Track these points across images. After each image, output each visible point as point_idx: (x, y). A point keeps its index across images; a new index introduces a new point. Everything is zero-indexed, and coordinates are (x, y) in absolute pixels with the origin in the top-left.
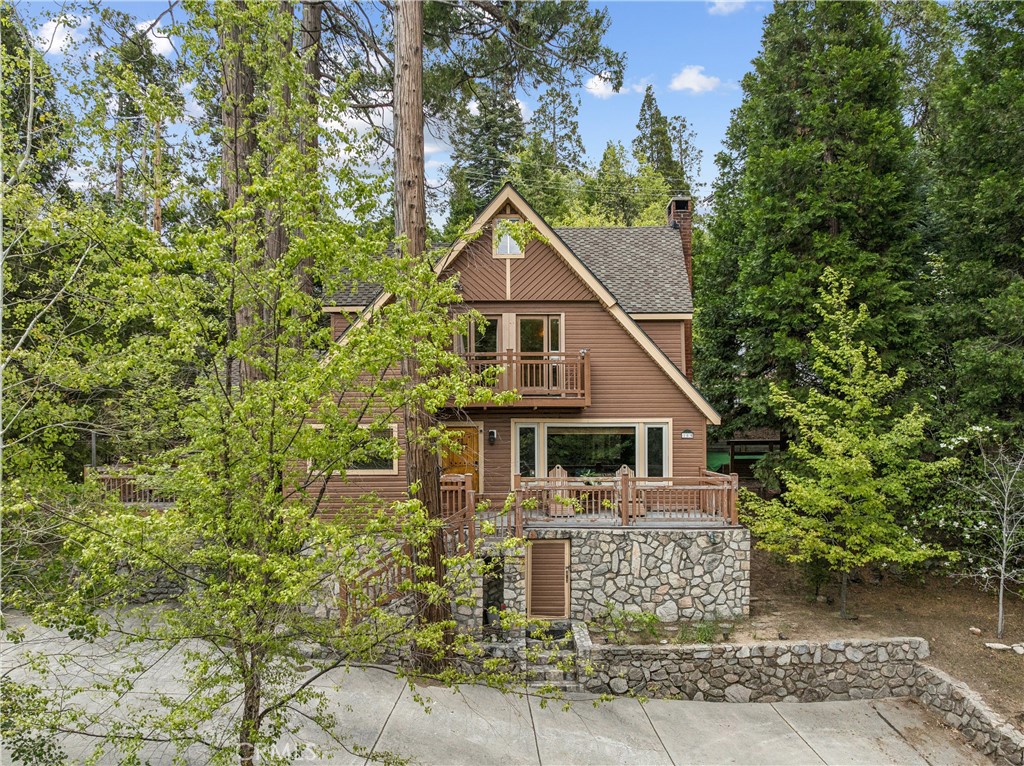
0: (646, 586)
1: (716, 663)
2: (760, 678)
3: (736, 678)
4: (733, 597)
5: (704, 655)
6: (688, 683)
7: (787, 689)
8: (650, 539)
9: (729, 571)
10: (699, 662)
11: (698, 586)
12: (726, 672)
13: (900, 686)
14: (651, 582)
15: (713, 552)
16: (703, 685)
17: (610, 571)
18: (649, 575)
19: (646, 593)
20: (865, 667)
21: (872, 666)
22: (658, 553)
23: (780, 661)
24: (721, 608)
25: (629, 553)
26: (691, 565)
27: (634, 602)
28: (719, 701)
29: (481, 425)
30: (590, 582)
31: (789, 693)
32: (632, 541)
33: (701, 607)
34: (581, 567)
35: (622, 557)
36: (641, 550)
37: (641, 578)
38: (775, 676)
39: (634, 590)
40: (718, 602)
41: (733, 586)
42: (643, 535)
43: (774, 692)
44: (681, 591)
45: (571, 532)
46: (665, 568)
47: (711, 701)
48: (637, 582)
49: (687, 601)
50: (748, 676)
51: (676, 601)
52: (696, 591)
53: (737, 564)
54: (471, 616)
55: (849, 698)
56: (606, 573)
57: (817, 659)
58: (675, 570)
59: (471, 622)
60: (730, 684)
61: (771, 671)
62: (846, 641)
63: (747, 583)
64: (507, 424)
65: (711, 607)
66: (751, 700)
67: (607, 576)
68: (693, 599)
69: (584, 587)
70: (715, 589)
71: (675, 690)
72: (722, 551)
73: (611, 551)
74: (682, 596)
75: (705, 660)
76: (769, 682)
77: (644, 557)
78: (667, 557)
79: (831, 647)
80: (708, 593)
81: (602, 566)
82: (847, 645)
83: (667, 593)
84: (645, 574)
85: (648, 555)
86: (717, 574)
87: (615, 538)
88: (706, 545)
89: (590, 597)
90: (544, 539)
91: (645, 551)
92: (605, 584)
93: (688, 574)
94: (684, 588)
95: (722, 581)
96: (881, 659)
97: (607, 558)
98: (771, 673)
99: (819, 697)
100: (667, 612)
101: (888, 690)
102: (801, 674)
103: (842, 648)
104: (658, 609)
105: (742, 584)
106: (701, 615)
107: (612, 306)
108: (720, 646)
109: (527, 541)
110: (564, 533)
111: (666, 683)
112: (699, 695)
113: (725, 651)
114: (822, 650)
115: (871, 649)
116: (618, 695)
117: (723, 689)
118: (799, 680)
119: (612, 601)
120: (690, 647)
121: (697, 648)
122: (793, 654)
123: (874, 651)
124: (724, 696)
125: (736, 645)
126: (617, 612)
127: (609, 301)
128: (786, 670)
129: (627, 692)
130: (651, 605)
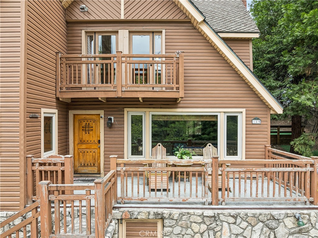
8: (239, 220)
22: (247, 233)
25: (219, 233)
29: (102, 113)
32: (222, 221)
36: (230, 231)
42: (233, 216)
45: (163, 214)
64: (121, 113)
72: (308, 232)
73: (201, 231)
77: (233, 237)
85: (237, 235)
87: (205, 219)
90: (137, 219)
91: (235, 231)
107: (200, 23)
109: (120, 221)
110: (156, 214)
127: (199, 19)
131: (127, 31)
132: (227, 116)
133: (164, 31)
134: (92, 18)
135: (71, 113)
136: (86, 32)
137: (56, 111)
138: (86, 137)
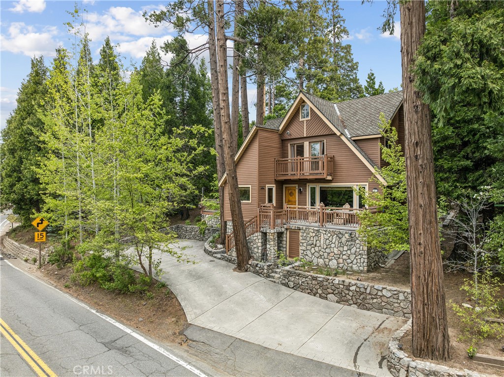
0: (325, 252)
1: (325, 283)
2: (342, 294)
3: (332, 291)
4: (359, 262)
5: (320, 279)
7: (353, 301)
8: (327, 233)
9: (358, 250)
10: (319, 282)
11: (345, 255)
12: (328, 288)
13: (409, 314)
14: (328, 250)
15: (352, 241)
16: (320, 291)
17: (313, 244)
18: (327, 248)
19: (326, 254)
20: (392, 300)
21: (395, 301)
22: (330, 239)
23: (352, 288)
24: (354, 266)
25: (319, 238)
26: (343, 246)
27: (321, 258)
28: (324, 299)
29: (297, 186)
30: (306, 247)
31: (354, 304)
32: (321, 233)
33: (346, 264)
34: (303, 241)
35: (317, 239)
36: (324, 237)
37: (323, 248)
38: (348, 294)
39: (321, 253)
40: (353, 263)
41: (359, 257)
42: (325, 231)
43: (347, 301)
44: (338, 256)
45: (300, 227)
46: (333, 245)
47: (322, 298)
48: (322, 250)
49: (341, 261)
50: (337, 292)
51: (337, 260)
52: (344, 257)
53: (361, 247)
54: (258, 252)
55: (382, 313)
56: (311, 245)
57: (368, 291)
58: (337, 247)
59: (257, 254)
60: (329, 293)
61: (347, 292)
62: (384, 286)
63: (365, 257)
64: (306, 186)
65: (351, 265)
66: (337, 302)
67: (312, 246)
68: (343, 260)
69: (304, 249)
70: (352, 257)
71: (309, 291)
72: (355, 241)
73: (313, 236)
74: (339, 258)
75: (321, 281)
76: (345, 296)
77: (325, 240)
78: (334, 241)
79: (375, 287)
80: (349, 259)
81: (310, 242)
82: (383, 288)
83: (333, 256)
84: (325, 247)
85: (327, 239)
86: (353, 250)
87: (315, 231)
88: (348, 237)
89: (306, 253)
90: (292, 229)
92: (311, 249)
93: (341, 249)
94: (340, 255)
95: (355, 254)
96: (400, 298)
97: (312, 239)
99: (367, 308)
100: (333, 264)
101: (402, 314)
102: (360, 296)
103: (381, 289)
104: (330, 262)
105: (364, 256)
106: (346, 267)
107: (340, 135)
108: (328, 277)
109: (287, 229)
110: (298, 227)
111: (307, 287)
112: (318, 295)
113: (329, 279)
114: (371, 288)
115: (396, 293)
116: (290, 288)
117: (327, 295)
118: (359, 299)
119: (313, 256)
120: (317, 275)
121: (319, 276)
122: (357, 287)
123: (397, 294)
124: (327, 298)
125: (335, 278)
126: (315, 261)
127: (338, 134)
128: (353, 293)
129: (293, 287)
130: (327, 260)
131: (308, 142)
133: (325, 140)
134: (292, 138)
135: (284, 186)
136: (291, 144)
137: (275, 185)
138: (291, 198)
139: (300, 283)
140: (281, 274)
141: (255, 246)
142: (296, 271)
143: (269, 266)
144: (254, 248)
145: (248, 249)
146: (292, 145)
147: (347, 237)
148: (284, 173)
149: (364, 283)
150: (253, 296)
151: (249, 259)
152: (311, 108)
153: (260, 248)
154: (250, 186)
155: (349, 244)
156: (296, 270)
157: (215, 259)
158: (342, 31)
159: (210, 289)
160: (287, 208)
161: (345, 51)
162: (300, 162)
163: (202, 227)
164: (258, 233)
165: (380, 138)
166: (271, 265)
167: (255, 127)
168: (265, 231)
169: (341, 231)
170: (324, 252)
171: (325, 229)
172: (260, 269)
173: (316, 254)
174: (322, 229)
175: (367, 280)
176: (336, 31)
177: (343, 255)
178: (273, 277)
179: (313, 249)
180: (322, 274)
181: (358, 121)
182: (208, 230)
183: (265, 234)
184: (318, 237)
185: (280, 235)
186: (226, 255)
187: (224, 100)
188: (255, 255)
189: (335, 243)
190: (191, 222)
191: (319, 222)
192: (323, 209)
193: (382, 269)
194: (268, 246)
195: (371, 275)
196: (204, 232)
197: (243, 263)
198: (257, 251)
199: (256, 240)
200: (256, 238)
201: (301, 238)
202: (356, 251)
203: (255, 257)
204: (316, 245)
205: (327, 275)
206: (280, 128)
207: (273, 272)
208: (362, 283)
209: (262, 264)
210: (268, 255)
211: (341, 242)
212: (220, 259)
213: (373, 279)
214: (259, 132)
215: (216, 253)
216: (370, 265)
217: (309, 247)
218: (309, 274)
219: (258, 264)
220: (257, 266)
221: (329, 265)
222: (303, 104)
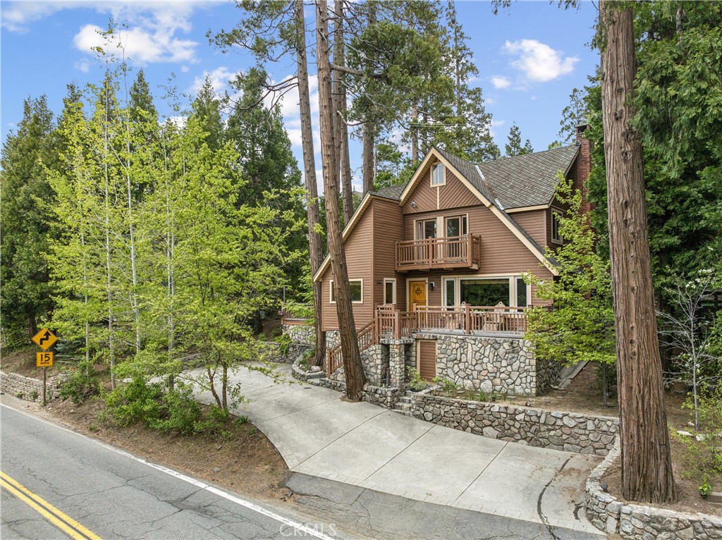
0: (475, 370)
1: (479, 412)
2: (504, 425)
3: (489, 423)
4: (525, 382)
5: (472, 407)
6: (463, 421)
7: (521, 436)
8: (477, 342)
9: (522, 365)
10: (470, 410)
11: (503, 372)
12: (484, 419)
13: (602, 449)
14: (478, 367)
15: (513, 352)
16: (471, 424)
17: (456, 359)
18: (476, 364)
19: (475, 373)
20: (577, 432)
21: (583, 432)
22: (482, 351)
23: (518, 417)
24: (517, 388)
25: (466, 350)
26: (500, 360)
27: (469, 378)
28: (479, 434)
29: (427, 279)
30: (446, 364)
31: (522, 439)
32: (468, 343)
33: (506, 386)
34: (442, 356)
35: (462, 352)
36: (472, 348)
37: (472, 365)
38: (514, 426)
39: (469, 372)
40: (516, 383)
41: (525, 374)
42: (473, 340)
43: (512, 436)
44: (494, 375)
45: (437, 336)
46: (485, 360)
47: (475, 434)
48: (470, 367)
49: (498, 381)
50: (497, 424)
51: (491, 380)
52: (503, 376)
53: (527, 361)
54: (376, 373)
55: (563, 449)
56: (454, 360)
57: (542, 420)
58: (491, 362)
59: (375, 376)
60: (486, 426)
61: (511, 423)
62: (564, 412)
63: (534, 374)
64: (439, 279)
65: (511, 387)
66: (497, 438)
67: (455, 362)
68: (501, 380)
69: (443, 367)
70: (514, 376)
71: (456, 424)
72: (518, 352)
73: (456, 348)
74: (495, 377)
75: (473, 409)
76: (509, 429)
77: (474, 353)
78: (487, 354)
79: (552, 414)
80: (510, 378)
81: (452, 356)
82: (564, 415)
83: (486, 375)
84: (474, 363)
85: (476, 352)
86: (515, 366)
87: (459, 340)
89: (446, 373)
90: (424, 339)
91: (474, 349)
92: (453, 366)
93: (498, 364)
94: (496, 373)
95: (518, 371)
96: (589, 428)
97: (454, 352)
98: (511, 424)
99: (541, 444)
100: (487, 386)
101: (592, 450)
102: (530, 428)
103: (561, 416)
104: (482, 384)
105: (531, 374)
106: (506, 390)
107: (490, 206)
108: (483, 403)
109: (417, 340)
110: (433, 336)
111: (452, 419)
112: (469, 429)
113: (484, 406)
114: (546, 415)
115: (582, 420)
116: (427, 421)
117: (482, 428)
118: (529, 432)
119: (457, 377)
120: (466, 401)
121: (470, 402)
122: (526, 414)
123: (584, 422)
124: (482, 432)
125: (493, 404)
126: (460, 382)
127: (487, 204)
128: (521, 424)
129: (432, 420)
130: (478, 381)
131: (443, 217)
132: (518, 280)
133: (467, 214)
134: (419, 211)
135: (408, 280)
136: (417, 221)
137: (395, 279)
138: (418, 298)
139: (442, 413)
140: (413, 402)
141: (372, 364)
142: (436, 397)
143: (394, 392)
144: (371, 367)
145: (362, 368)
146: (420, 222)
147: (507, 347)
148: (410, 261)
149: (536, 409)
150: (377, 432)
151: (364, 384)
152: (447, 169)
153: (379, 367)
154: (361, 280)
155: (510, 357)
156: (435, 395)
157: (311, 386)
158: (468, 69)
159: (313, 424)
160: (417, 309)
161: (474, 96)
162: (433, 245)
163: (284, 343)
164: (377, 346)
165: (546, 209)
166: (397, 390)
167: (369, 195)
168: (386, 343)
169: (497, 339)
170: (472, 370)
171: (473, 337)
172: (381, 396)
173: (462, 374)
174: (470, 337)
175: (539, 405)
176: (460, 69)
177: (501, 373)
178: (401, 407)
179: (456, 366)
180: (473, 399)
181: (512, 187)
182: (293, 347)
183: (386, 347)
184: (464, 349)
185: (408, 347)
186: (327, 379)
187: (329, 155)
188: (372, 378)
189: (488, 357)
190: (266, 336)
191: (465, 329)
192: (470, 310)
193: (556, 391)
194: (391, 364)
195: (543, 399)
196: (287, 351)
197: (356, 388)
198: (375, 371)
199: (373, 356)
200: (374, 352)
201: (437, 351)
202: (519, 367)
203: (372, 380)
204: (460, 360)
205: (481, 401)
206: (402, 198)
207: (399, 401)
208: (533, 409)
209: (383, 389)
210: (392, 376)
211: (498, 355)
212: (318, 385)
213: (547, 404)
214: (374, 202)
215: (311, 377)
216: (540, 386)
217: (450, 364)
218: (455, 400)
219: (377, 390)
220: (376, 392)
221: (479, 388)
222: (435, 164)
